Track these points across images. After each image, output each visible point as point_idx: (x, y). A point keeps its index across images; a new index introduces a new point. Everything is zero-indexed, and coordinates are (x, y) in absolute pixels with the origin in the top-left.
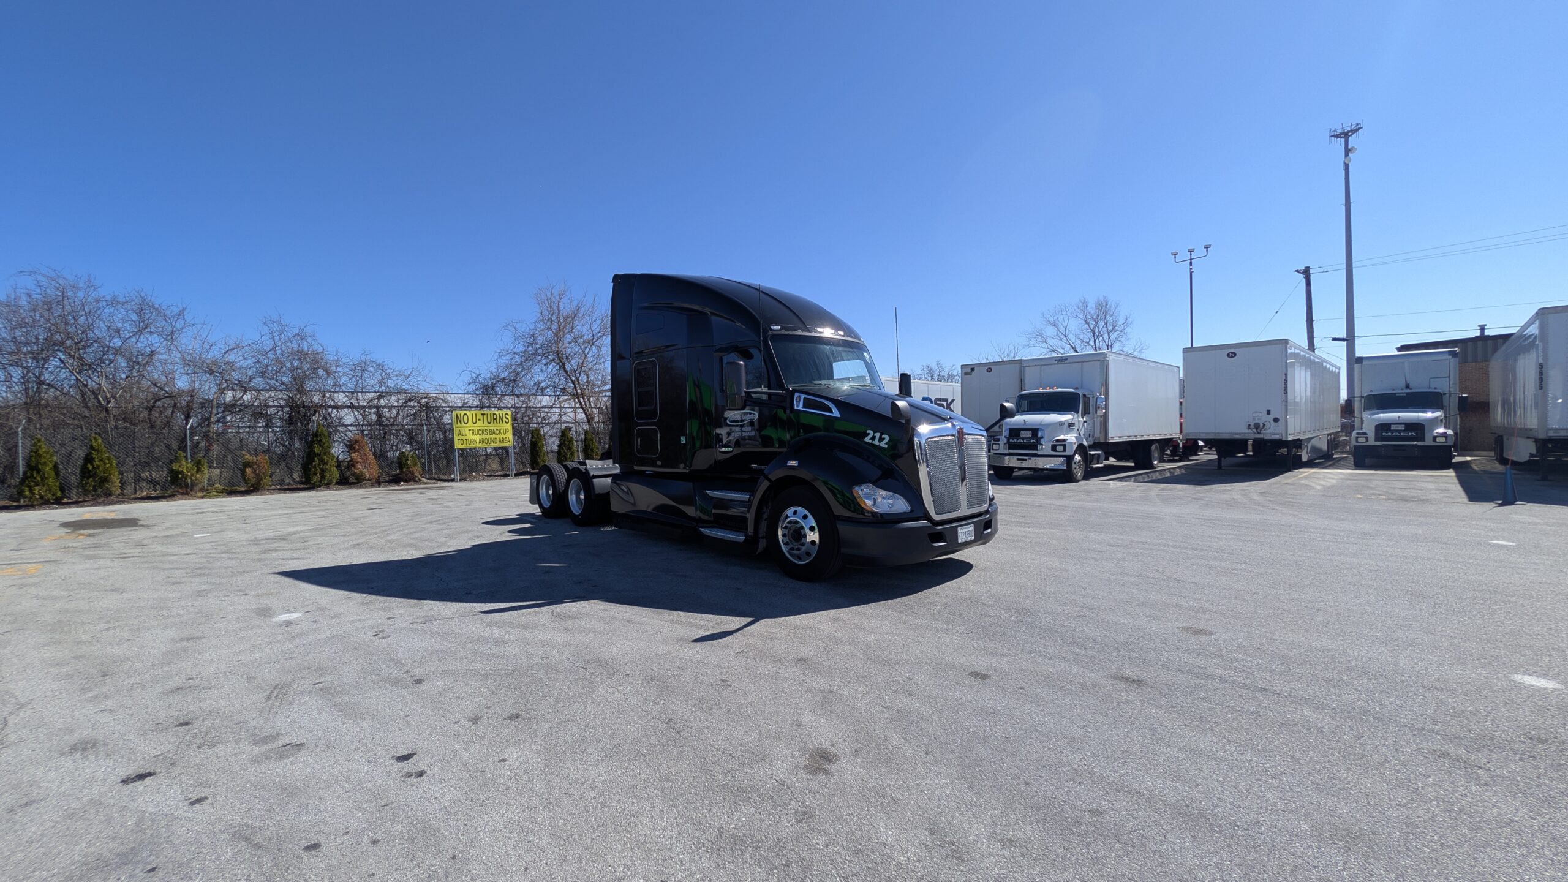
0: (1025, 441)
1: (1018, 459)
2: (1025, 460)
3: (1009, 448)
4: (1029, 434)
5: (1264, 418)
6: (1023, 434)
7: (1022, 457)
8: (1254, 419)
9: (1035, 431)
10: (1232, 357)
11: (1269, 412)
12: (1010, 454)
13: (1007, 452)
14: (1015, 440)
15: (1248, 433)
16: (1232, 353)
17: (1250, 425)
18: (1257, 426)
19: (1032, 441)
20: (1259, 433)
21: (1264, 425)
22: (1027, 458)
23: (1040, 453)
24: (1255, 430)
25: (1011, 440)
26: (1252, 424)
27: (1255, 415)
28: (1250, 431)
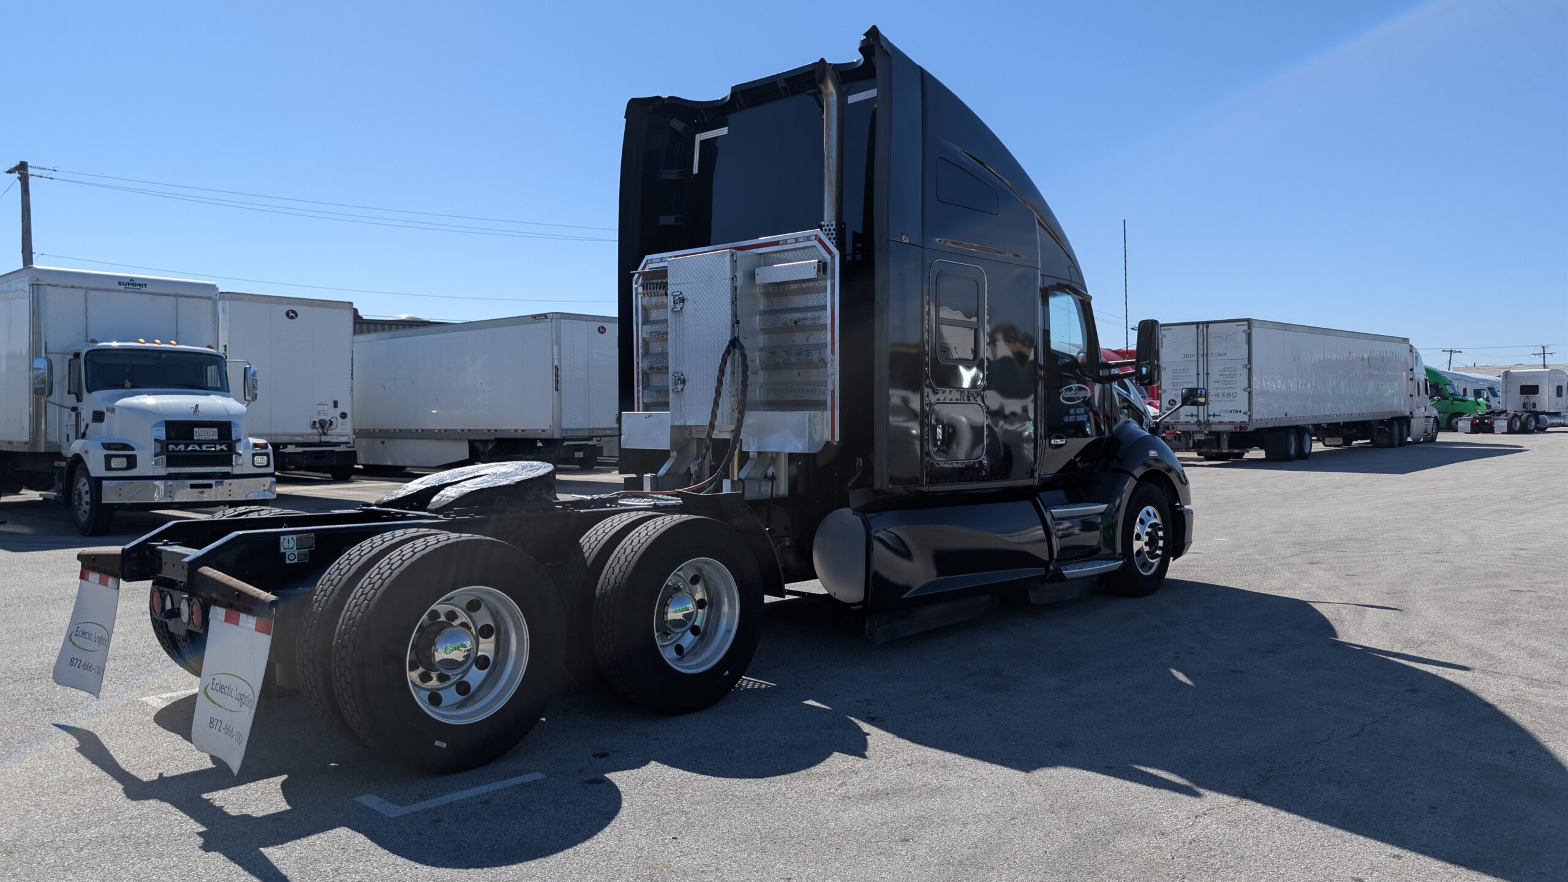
0: (204, 448)
1: (193, 486)
2: (210, 486)
3: (169, 464)
4: (212, 434)
5: (332, 414)
6: (199, 434)
7: (201, 482)
8: (319, 413)
9: (224, 428)
10: (292, 318)
11: (336, 404)
12: (170, 477)
13: (163, 471)
14: (182, 447)
15: (311, 435)
16: (293, 312)
17: (314, 423)
18: (322, 424)
19: (218, 448)
20: (325, 434)
21: (331, 423)
22: (213, 482)
23: (237, 471)
24: (320, 430)
25: (171, 447)
26: (317, 420)
27: (320, 408)
28: (315, 431)
